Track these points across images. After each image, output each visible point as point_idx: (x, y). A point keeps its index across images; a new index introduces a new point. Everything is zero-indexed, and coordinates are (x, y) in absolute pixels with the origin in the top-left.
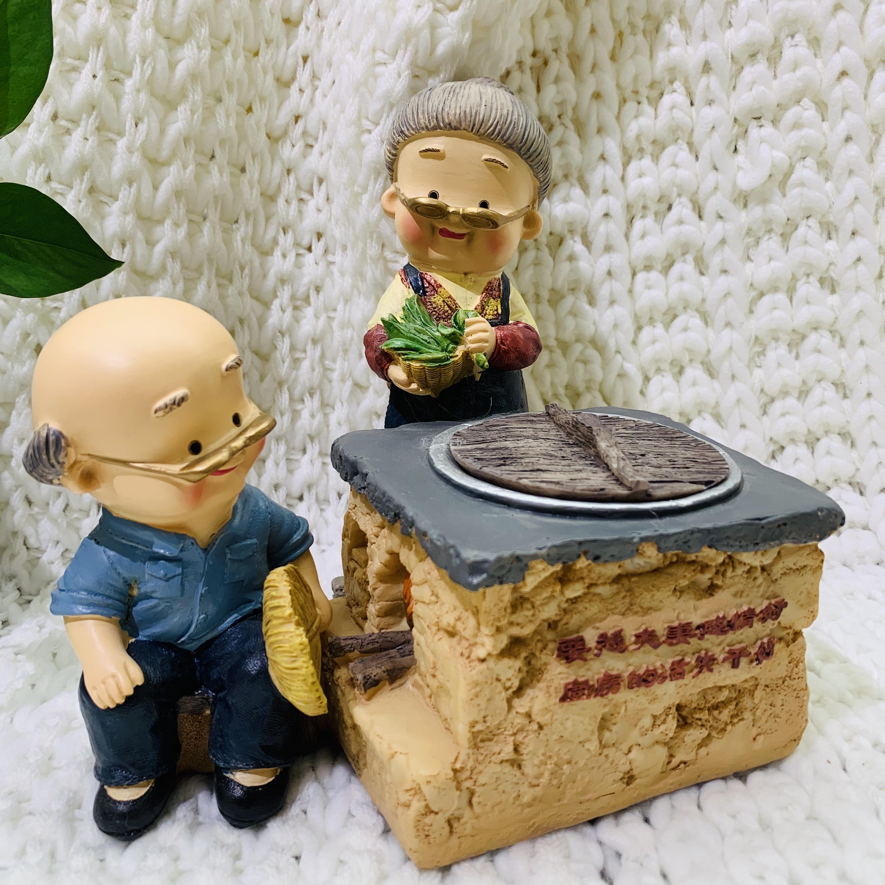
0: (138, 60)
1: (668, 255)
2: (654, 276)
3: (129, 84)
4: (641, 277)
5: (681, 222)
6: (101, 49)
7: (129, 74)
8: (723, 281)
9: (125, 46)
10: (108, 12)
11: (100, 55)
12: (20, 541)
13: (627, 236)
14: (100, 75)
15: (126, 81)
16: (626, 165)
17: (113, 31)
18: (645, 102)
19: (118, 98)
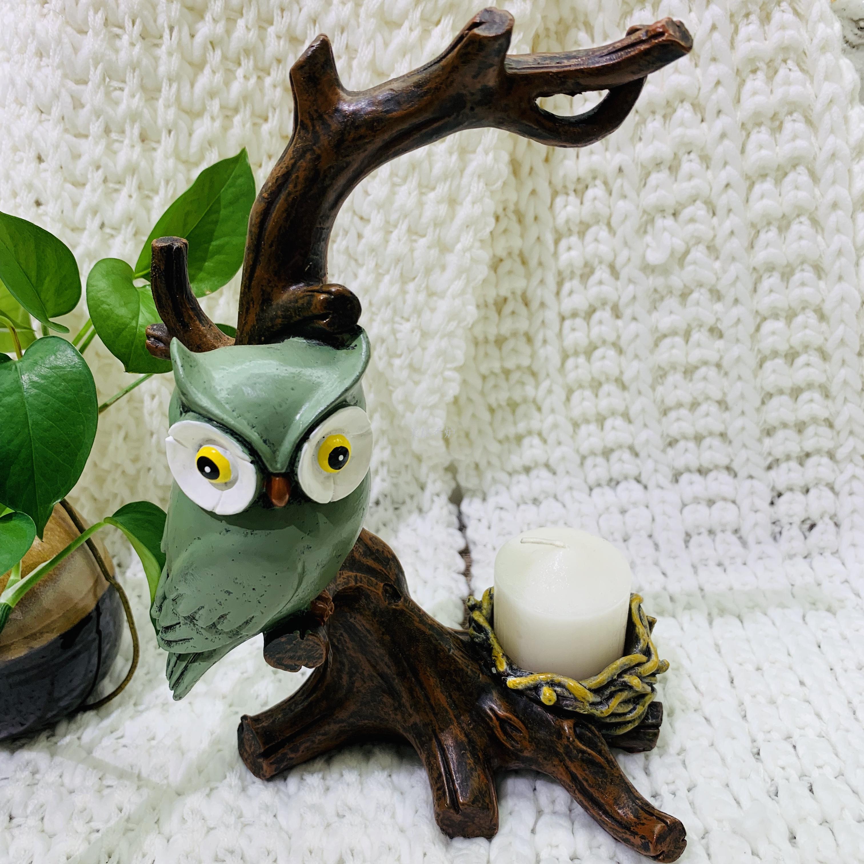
0: (163, 184)
1: (590, 306)
2: (579, 322)
3: (157, 200)
4: (567, 323)
5: (601, 283)
7: (157, 192)
8: (633, 327)
13: (558, 294)
15: (154, 198)
16: (557, 242)
18: (572, 193)
19: (148, 211)
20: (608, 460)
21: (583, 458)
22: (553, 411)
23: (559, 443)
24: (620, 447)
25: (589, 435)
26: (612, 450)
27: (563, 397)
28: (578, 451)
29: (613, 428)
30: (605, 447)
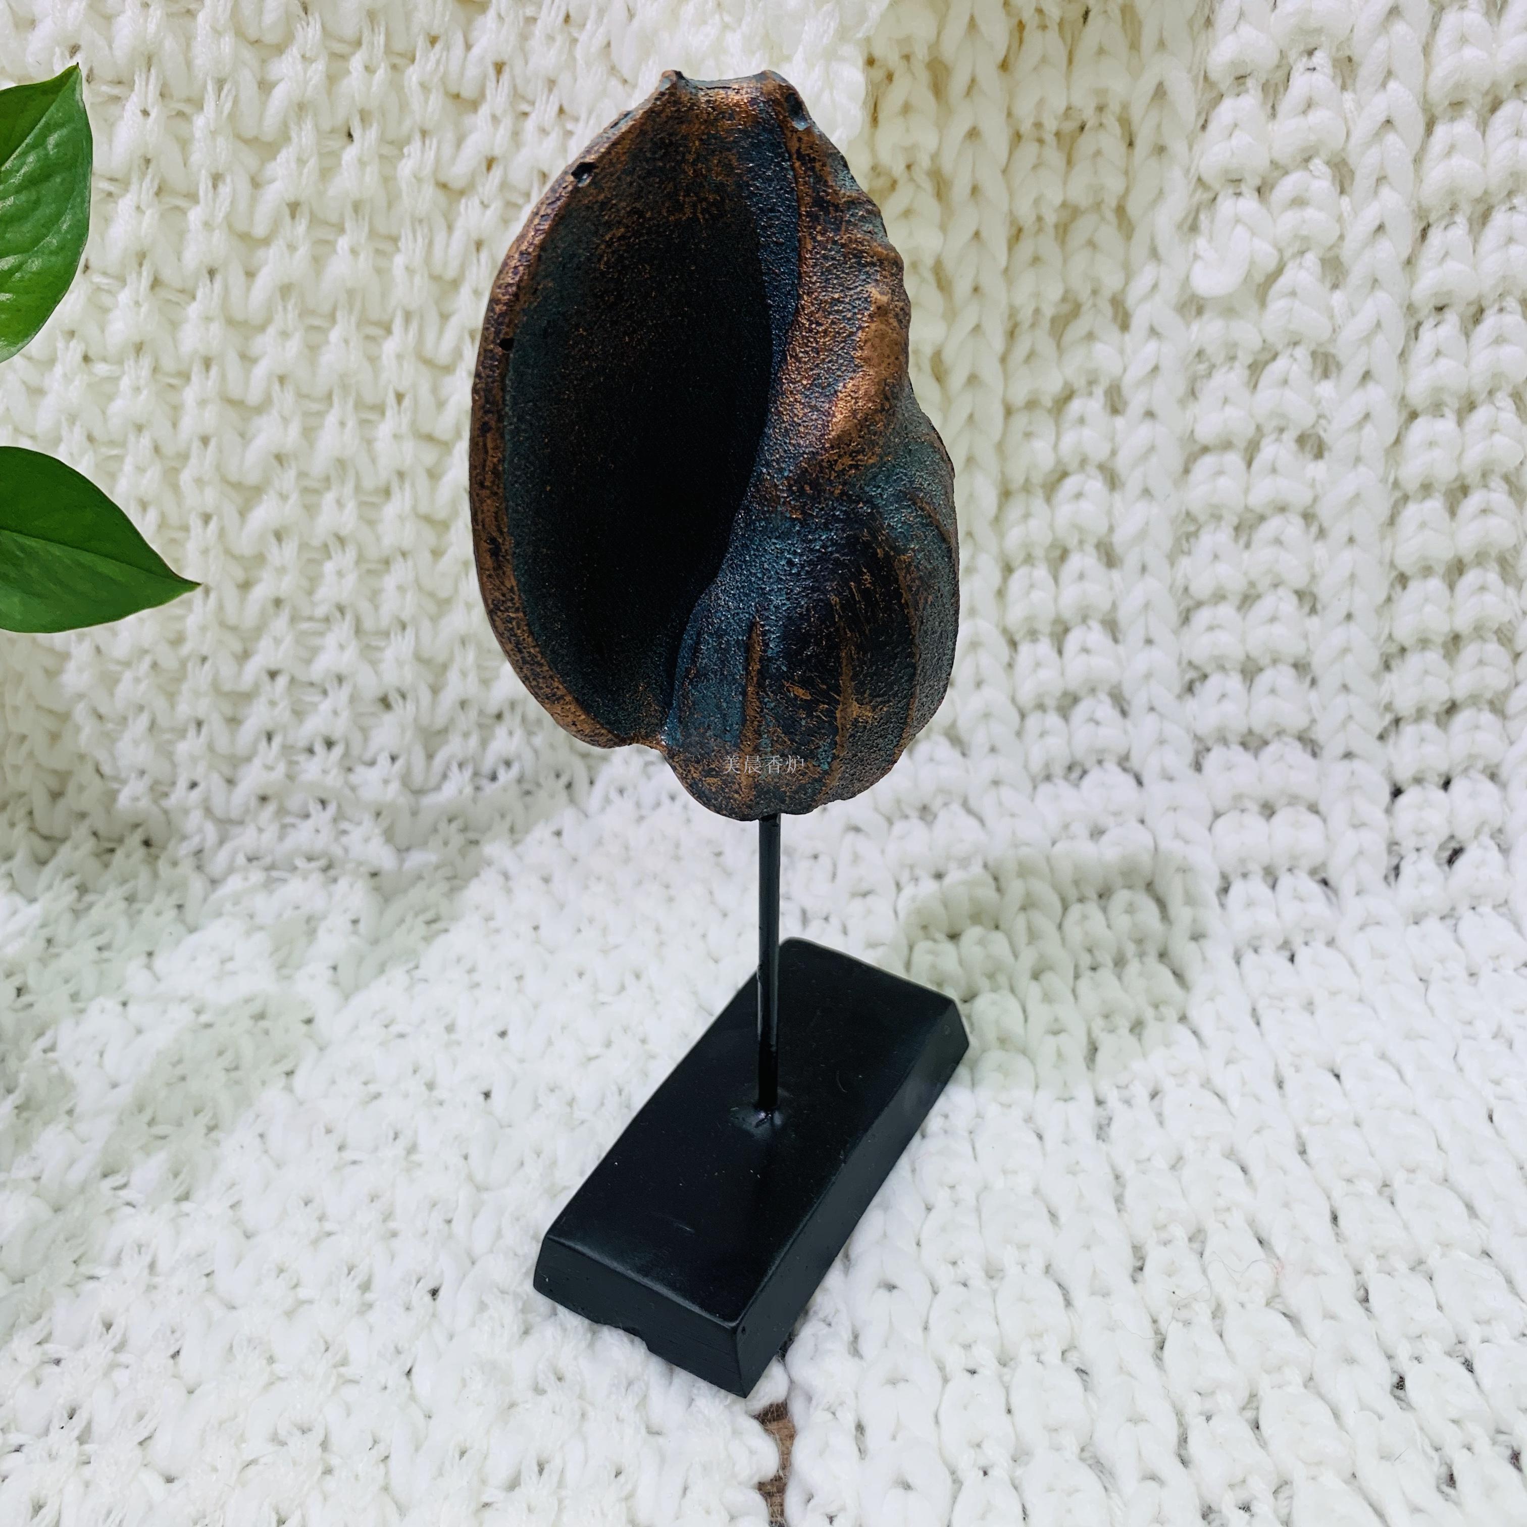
0: (210, 88)
1: (1064, 386)
2: (1040, 419)
3: (200, 122)
4: (1019, 419)
5: (1090, 337)
6: (153, 71)
7: (200, 107)
8: (1146, 430)
9: (189, 64)
10: (159, 13)
11: (152, 80)
12: (89, 768)
13: (1005, 358)
14: (154, 113)
15: (195, 118)
16: (1013, 243)
17: (170, 44)
18: (1051, 141)
19: (184, 144)
20: (1067, 721)
21: (1023, 715)
23: (980, 684)
24: (1094, 690)
25: (1037, 664)
26: (1077, 698)
28: (1014, 699)
29: (1083, 649)
30: (1064, 693)
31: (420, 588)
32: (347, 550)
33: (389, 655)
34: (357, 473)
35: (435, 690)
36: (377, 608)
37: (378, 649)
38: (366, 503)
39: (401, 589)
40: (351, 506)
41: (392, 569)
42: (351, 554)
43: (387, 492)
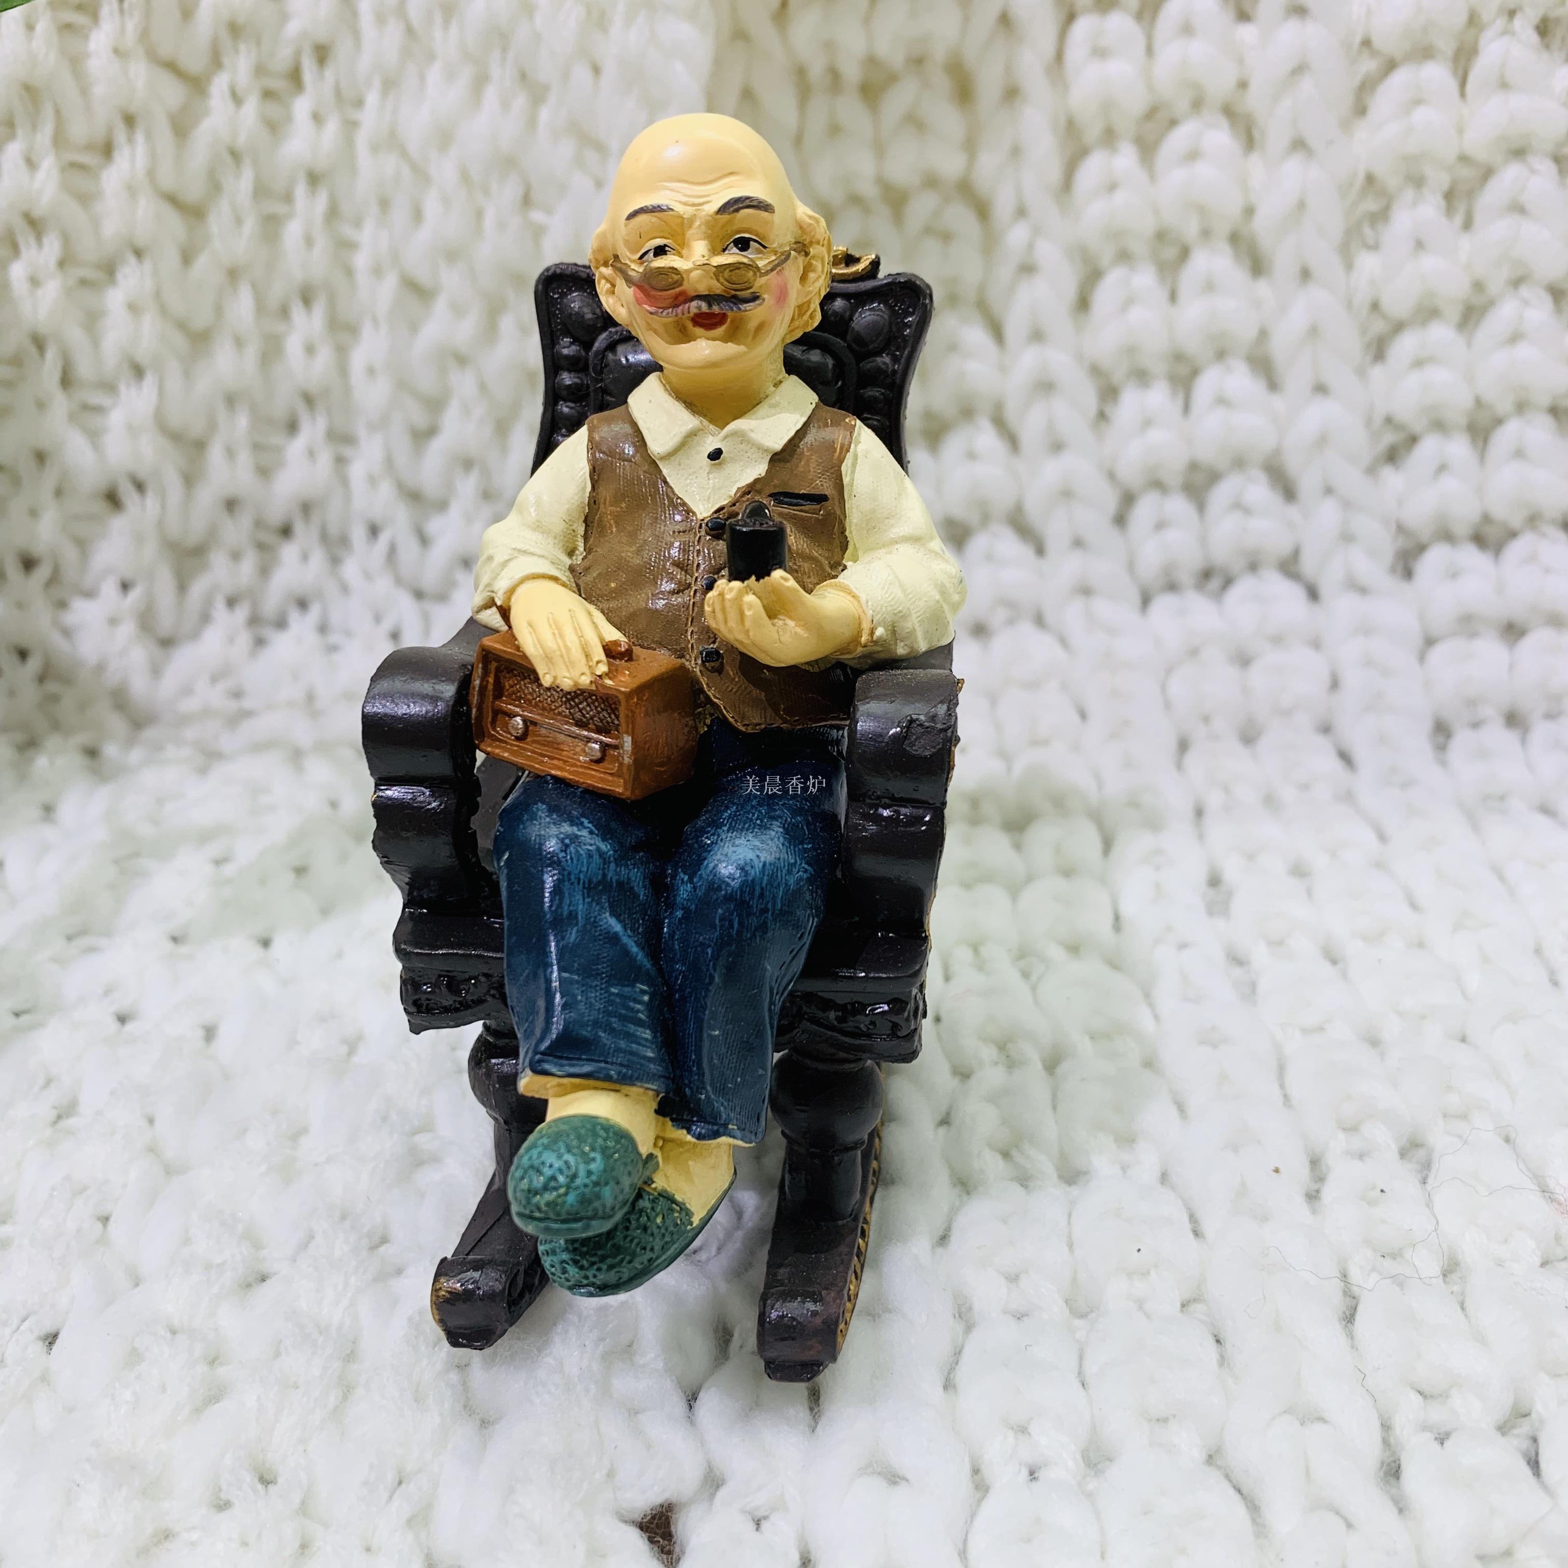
2: (1119, 24)
8: (1291, 37)
20: (1201, 507)
21: (1128, 499)
22: (1037, 336)
23: (1057, 447)
24: (1239, 463)
25: (1147, 423)
26: (1214, 477)
27: (1070, 290)
28: (1111, 476)
29: (1222, 401)
30: (1193, 466)
31: (163, 311)
32: (45, 241)
33: (116, 418)
34: (58, 112)
35: (190, 480)
36: (96, 342)
37: (99, 410)
38: (74, 165)
39: (133, 308)
40: (48, 165)
41: (119, 276)
42: (52, 247)
43: (107, 150)
